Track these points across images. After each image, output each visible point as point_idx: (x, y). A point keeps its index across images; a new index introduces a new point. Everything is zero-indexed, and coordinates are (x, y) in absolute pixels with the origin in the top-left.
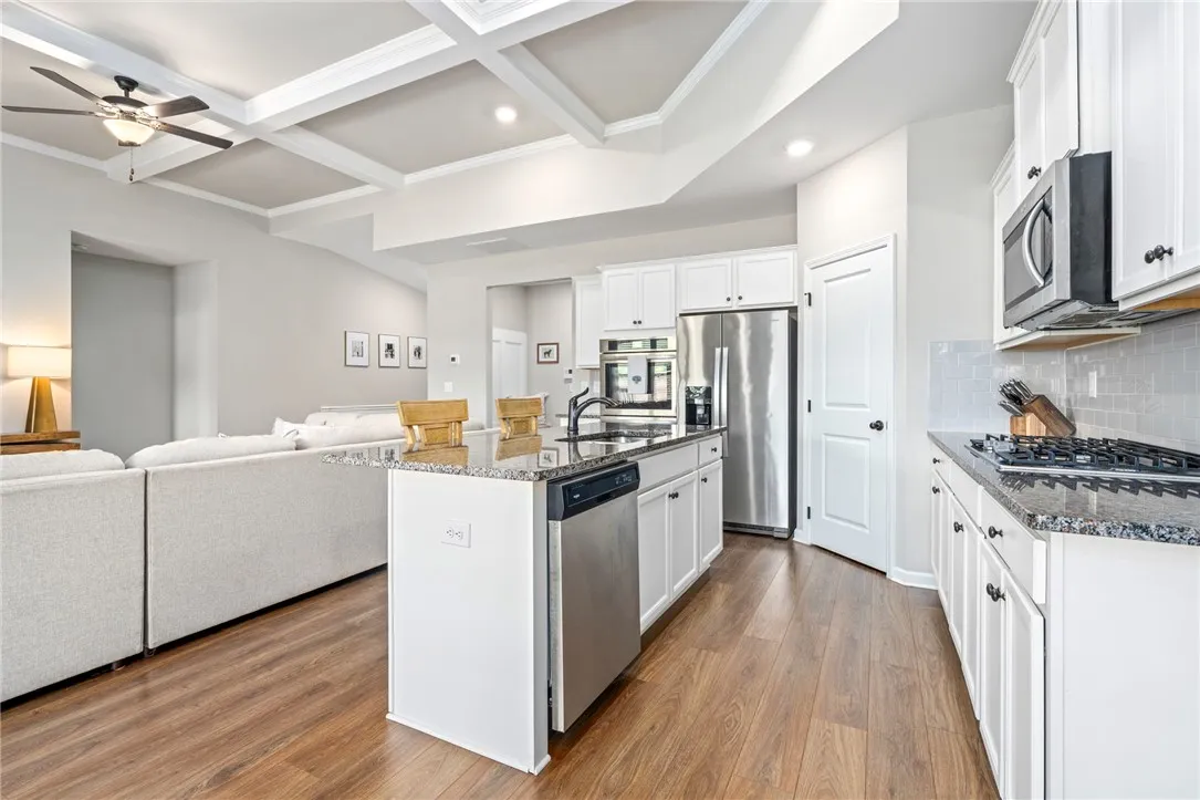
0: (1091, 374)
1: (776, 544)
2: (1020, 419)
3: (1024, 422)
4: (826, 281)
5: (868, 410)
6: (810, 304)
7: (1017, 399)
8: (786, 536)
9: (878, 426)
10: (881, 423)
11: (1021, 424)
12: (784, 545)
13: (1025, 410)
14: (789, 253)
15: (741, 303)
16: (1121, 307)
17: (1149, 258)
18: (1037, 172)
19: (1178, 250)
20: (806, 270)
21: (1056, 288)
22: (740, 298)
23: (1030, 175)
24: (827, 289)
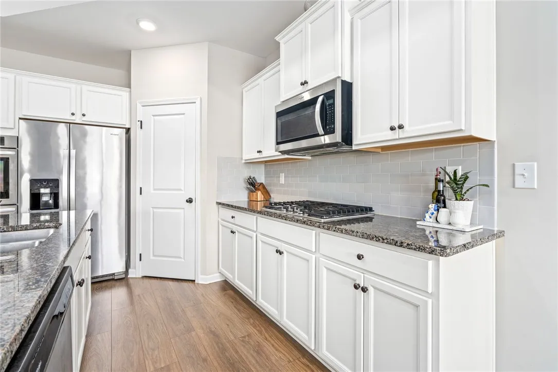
0: (281, 174)
1: (118, 283)
2: (254, 194)
3: (257, 195)
4: (153, 116)
5: (183, 192)
6: (141, 128)
7: (253, 185)
8: (123, 276)
9: (190, 201)
10: (192, 199)
11: (255, 196)
12: (123, 282)
13: (257, 189)
14: (124, 93)
15: (84, 118)
16: (354, 148)
17: (392, 129)
18: (306, 82)
19: (406, 127)
20: (139, 106)
21: (337, 137)
22: (84, 115)
23: (302, 84)
24: (154, 120)
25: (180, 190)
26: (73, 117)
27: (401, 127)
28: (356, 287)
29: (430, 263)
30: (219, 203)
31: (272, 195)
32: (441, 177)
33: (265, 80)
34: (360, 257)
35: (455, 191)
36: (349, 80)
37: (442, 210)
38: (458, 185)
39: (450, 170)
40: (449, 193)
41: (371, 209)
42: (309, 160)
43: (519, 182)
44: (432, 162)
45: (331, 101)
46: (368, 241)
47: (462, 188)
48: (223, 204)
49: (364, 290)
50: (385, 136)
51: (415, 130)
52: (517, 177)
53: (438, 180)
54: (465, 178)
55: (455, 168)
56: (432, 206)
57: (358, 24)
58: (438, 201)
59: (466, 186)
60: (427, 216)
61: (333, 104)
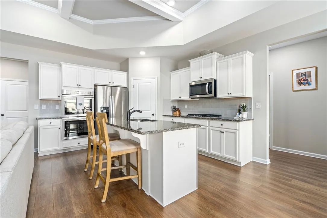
0: (186, 105)
2: (175, 112)
3: (177, 113)
4: (138, 83)
5: (151, 112)
6: (133, 87)
7: (175, 109)
10: (154, 114)
13: (177, 111)
14: (125, 74)
15: (113, 84)
16: (217, 98)
17: (228, 94)
18: (202, 78)
19: (232, 94)
20: (132, 79)
21: (213, 95)
22: (113, 83)
23: (200, 78)
24: (138, 85)
25: (149, 111)
26: (110, 84)
27: (230, 94)
28: (221, 132)
29: (238, 124)
30: (163, 116)
31: (181, 113)
32: (240, 106)
33: (182, 72)
34: (222, 125)
35: (243, 110)
36: (215, 79)
37: (241, 114)
38: (244, 108)
39: (242, 104)
40: (242, 110)
41: (221, 115)
42: (198, 100)
43: (257, 107)
44: (238, 102)
45: (211, 85)
46: (224, 121)
47: (245, 109)
48: (165, 116)
49: (223, 132)
50: (226, 96)
51: (234, 95)
52: (257, 106)
53: (239, 107)
54: (246, 106)
55: (243, 104)
56: (238, 113)
57: (218, 64)
58: (239, 112)
59: (246, 108)
60: (237, 116)
61: (212, 86)
